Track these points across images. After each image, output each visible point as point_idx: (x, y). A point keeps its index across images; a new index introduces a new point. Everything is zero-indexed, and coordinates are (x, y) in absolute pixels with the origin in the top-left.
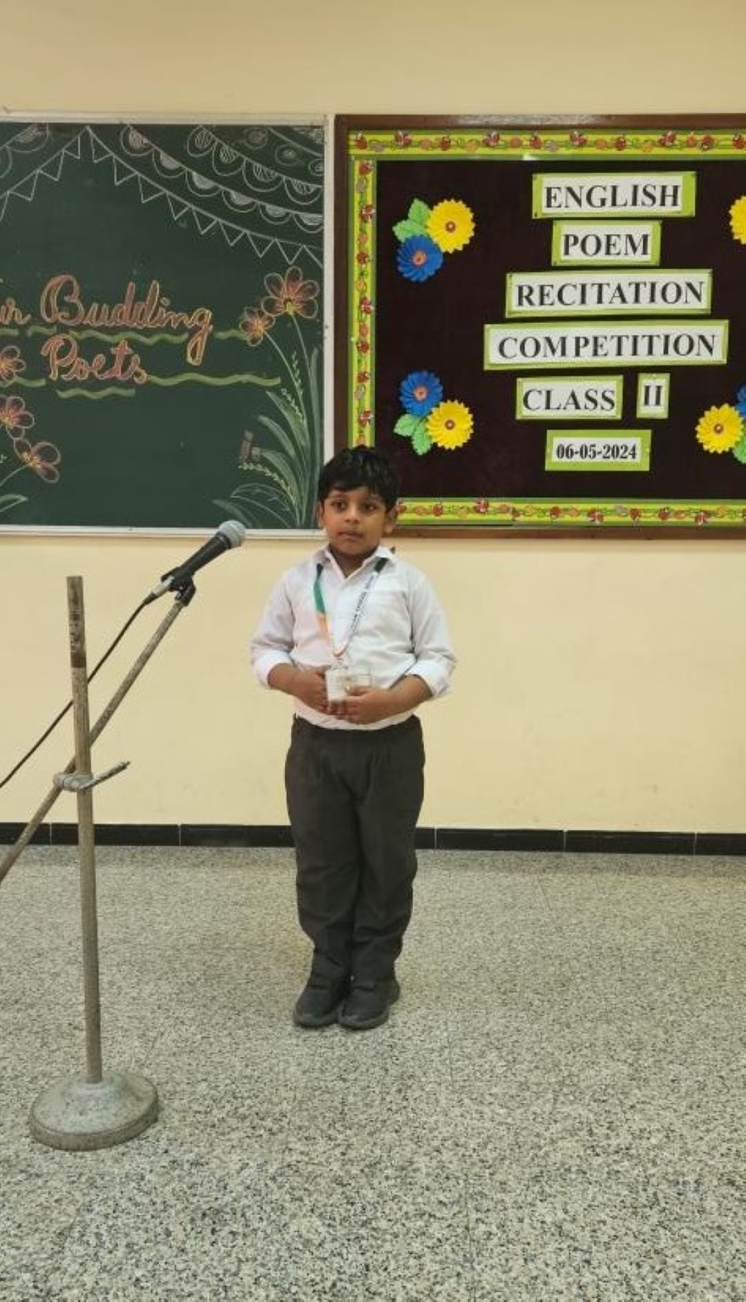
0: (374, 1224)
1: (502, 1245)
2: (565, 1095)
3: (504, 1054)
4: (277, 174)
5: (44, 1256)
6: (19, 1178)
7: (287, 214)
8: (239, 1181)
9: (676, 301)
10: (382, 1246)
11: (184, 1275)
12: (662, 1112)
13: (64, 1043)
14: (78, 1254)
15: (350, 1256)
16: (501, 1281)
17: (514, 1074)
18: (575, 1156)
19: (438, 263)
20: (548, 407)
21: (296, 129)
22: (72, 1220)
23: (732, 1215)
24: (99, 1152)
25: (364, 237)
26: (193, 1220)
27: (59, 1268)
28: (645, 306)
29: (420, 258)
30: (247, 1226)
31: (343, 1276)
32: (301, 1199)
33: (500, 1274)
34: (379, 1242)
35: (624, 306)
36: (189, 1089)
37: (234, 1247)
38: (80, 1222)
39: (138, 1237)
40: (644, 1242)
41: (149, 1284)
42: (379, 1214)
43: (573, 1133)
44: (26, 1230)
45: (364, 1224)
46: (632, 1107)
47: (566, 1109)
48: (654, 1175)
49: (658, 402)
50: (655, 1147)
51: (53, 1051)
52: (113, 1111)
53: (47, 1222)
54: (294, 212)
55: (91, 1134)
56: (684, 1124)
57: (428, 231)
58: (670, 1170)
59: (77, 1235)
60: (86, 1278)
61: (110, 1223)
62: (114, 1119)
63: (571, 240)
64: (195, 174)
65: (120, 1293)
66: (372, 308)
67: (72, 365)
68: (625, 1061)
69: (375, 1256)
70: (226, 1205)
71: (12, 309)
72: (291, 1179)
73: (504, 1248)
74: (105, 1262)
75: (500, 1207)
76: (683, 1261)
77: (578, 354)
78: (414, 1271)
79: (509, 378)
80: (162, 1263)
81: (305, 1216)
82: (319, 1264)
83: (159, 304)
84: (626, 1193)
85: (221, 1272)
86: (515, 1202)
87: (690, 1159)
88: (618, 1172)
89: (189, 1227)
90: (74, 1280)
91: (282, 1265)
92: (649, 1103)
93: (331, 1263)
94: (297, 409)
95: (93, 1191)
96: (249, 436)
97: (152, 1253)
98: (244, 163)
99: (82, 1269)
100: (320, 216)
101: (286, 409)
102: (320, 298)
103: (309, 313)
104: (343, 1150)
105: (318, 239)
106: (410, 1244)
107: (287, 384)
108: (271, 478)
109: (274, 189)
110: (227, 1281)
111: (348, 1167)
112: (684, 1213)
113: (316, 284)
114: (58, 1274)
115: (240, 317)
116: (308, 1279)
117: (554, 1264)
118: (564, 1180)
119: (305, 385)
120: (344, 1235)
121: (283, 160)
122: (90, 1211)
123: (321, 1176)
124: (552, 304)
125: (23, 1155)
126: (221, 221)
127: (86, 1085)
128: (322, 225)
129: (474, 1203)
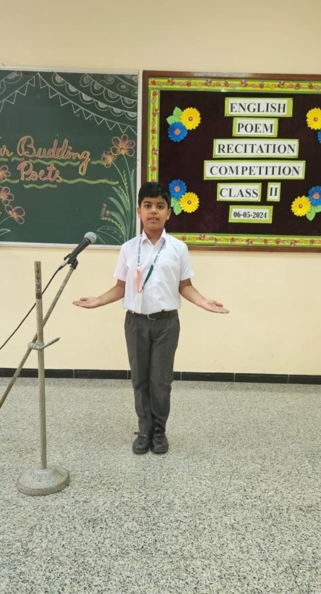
0: (158, 525)
1: (209, 532)
2: (235, 476)
3: (210, 460)
4: (118, 95)
5: (25, 536)
6: (13, 507)
7: (122, 112)
8: (103, 508)
9: (284, 152)
10: (162, 533)
11: (82, 543)
12: (273, 483)
13: (29, 455)
14: (39, 536)
15: (149, 537)
16: (209, 545)
17: (214, 468)
18: (239, 499)
19: (185, 134)
20: (230, 196)
21: (126, 76)
22: (36, 523)
23: (301, 521)
24: (46, 496)
25: (154, 123)
26: (85, 523)
27: (31, 541)
28: (271, 154)
29: (177, 132)
30: (107, 525)
31: (146, 544)
32: (128, 515)
33: (209, 543)
34: (160, 531)
35: (262, 154)
36: (82, 473)
37: (102, 533)
38: (39, 524)
39: (63, 530)
40: (266, 531)
41: (68, 547)
42: (160, 521)
43: (238, 491)
44: (17, 527)
46: (262, 481)
47: (234, 481)
48: (270, 507)
49: (276, 195)
50: (271, 496)
51: (24, 459)
52: (52, 480)
53: (26, 524)
54: (125, 111)
56: (282, 487)
57: (181, 121)
58: (277, 505)
59: (38, 529)
61: (51, 524)
62: (53, 483)
63: (241, 126)
64: (83, 94)
65: (57, 550)
66: (157, 152)
67: (30, 174)
68: (259, 464)
69: (159, 536)
70: (99, 517)
71: (5, 150)
72: (124, 507)
73: (211, 533)
74: (50, 538)
75: (209, 518)
76: (281, 538)
77: (243, 174)
78: (175, 542)
79: (214, 183)
80: (73, 539)
81: (130, 521)
82: (136, 539)
83: (68, 149)
84: (259, 513)
85: (97, 542)
86: (215, 516)
87: (285, 500)
88: (256, 505)
89: (83, 526)
90: (38, 545)
91: (122, 540)
92: (269, 479)
93: (142, 539)
94: (125, 194)
95: (44, 512)
96: (105, 205)
97: (69, 535)
98: (104, 90)
99: (41, 541)
100: (136, 113)
101: (121, 194)
102: (136, 148)
103: (131, 154)
104: (145, 496)
105: (135, 123)
106: (173, 532)
107: (121, 184)
108: (114, 224)
109: (117, 101)
110: (100, 545)
111: (147, 503)
112: (282, 520)
113: (134, 142)
114: (31, 543)
115: (102, 155)
116: (132, 545)
117: (230, 539)
118: (234, 508)
119: (129, 185)
120: (146, 528)
121: (121, 89)
122: (43, 520)
123: (136, 506)
124: (233, 152)
125: (14, 498)
126: (94, 114)
127: (41, 470)
128: (137, 117)
129: (198, 517)
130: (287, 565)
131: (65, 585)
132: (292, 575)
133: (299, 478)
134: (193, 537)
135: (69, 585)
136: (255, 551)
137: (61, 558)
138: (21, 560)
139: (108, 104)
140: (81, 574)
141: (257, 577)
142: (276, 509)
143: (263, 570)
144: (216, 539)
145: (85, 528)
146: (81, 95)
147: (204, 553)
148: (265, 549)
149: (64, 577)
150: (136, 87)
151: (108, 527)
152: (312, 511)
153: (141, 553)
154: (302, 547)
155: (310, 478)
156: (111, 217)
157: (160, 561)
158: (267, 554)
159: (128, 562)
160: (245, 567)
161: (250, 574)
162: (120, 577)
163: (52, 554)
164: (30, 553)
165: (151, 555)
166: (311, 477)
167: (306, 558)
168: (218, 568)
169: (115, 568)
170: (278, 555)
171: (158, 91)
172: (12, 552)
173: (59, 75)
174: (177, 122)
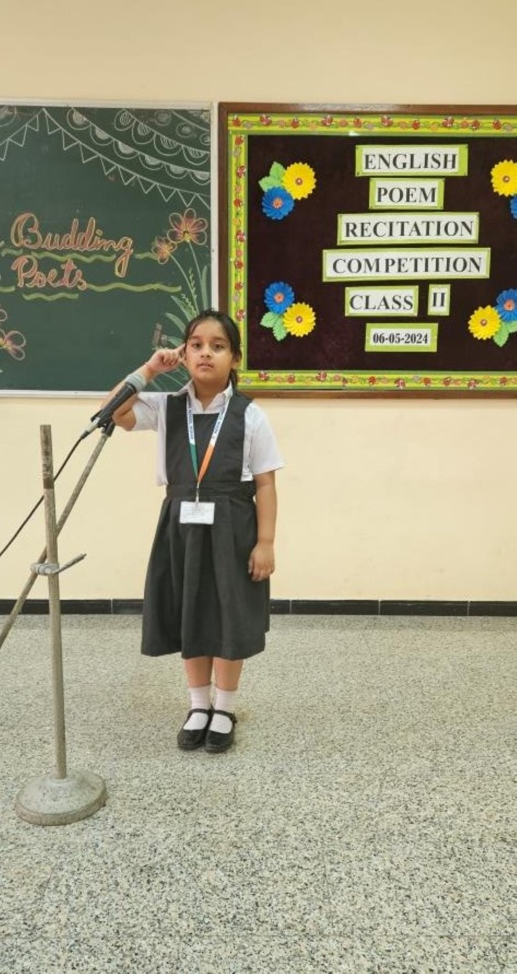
0: (260, 874)
1: (349, 887)
2: (388, 782)
4: (177, 143)
5: (30, 902)
6: (11, 847)
7: (185, 172)
8: (165, 846)
9: (455, 234)
10: (266, 889)
11: (129, 912)
12: (455, 793)
14: (54, 900)
15: (245, 897)
16: (349, 910)
18: (397, 823)
19: (291, 207)
20: (367, 307)
21: (191, 112)
22: (49, 876)
23: (505, 862)
24: (67, 827)
25: (239, 189)
26: (133, 874)
27: (41, 910)
28: (433, 238)
29: (277, 203)
30: (172, 877)
32: (209, 858)
33: (349, 906)
34: (265, 886)
35: (419, 238)
37: (163, 892)
38: (55, 877)
39: (96, 887)
40: (447, 882)
41: (105, 920)
42: (263, 867)
43: (394, 809)
44: (16, 884)
45: (253, 874)
46: (434, 790)
47: (388, 792)
48: (451, 836)
49: (442, 304)
50: (450, 817)
52: (77, 797)
53: (31, 878)
54: (190, 170)
56: (469, 800)
57: (283, 184)
58: (462, 832)
59: (53, 887)
60: (60, 916)
61: (76, 878)
62: (77, 803)
63: (383, 192)
64: (120, 143)
65: (85, 926)
66: (245, 238)
67: (33, 277)
68: (428, 758)
69: (262, 896)
70: (157, 863)
72: (201, 844)
73: (351, 888)
74: (74, 905)
75: (346, 860)
76: (473, 895)
77: (387, 270)
78: (290, 906)
79: (339, 288)
80: (114, 905)
81: (212, 870)
82: (224, 903)
83: (95, 234)
84: (432, 848)
85: (155, 909)
86: (357, 857)
87: (475, 824)
88: (426, 834)
89: (131, 879)
90: (52, 918)
91: (198, 904)
92: (445, 787)
93: (232, 902)
94: (192, 306)
95: (63, 856)
96: (159, 327)
97: (106, 898)
99: (58, 910)
100: (207, 173)
101: (185, 308)
102: (209, 231)
103: (201, 241)
104: (237, 823)
105: (207, 189)
106: (286, 887)
107: (186, 290)
109: (176, 154)
110: (160, 916)
111: (240, 835)
112: (473, 861)
113: (205, 220)
114: (40, 914)
115: (153, 243)
116: (217, 913)
117: (385, 898)
118: (390, 841)
119: (198, 292)
120: (240, 882)
122: (61, 870)
123: (222, 841)
124: (369, 236)
125: (12, 832)
126: (138, 176)
127: (56, 781)
128: (209, 179)
129: (329, 858)
130: (487, 945)
132: (495, 963)
133: (495, 783)
134: (321, 897)
136: (429, 920)
137: (93, 942)
138: (23, 946)
139: (160, 159)
140: (128, 971)
141: (435, 968)
142: (462, 840)
143: (445, 955)
144: (360, 899)
146: (117, 145)
147: (341, 925)
148: (446, 916)
150: (207, 130)
151: (174, 881)
153: (232, 928)
157: (264, 943)
158: (451, 925)
160: (413, 950)
161: (422, 964)
163: (76, 935)
164: (39, 933)
165: (250, 932)
168: (366, 954)
169: (188, 958)
170: (470, 927)
171: (243, 136)
172: (7, 932)
173: (81, 112)
174: (277, 186)
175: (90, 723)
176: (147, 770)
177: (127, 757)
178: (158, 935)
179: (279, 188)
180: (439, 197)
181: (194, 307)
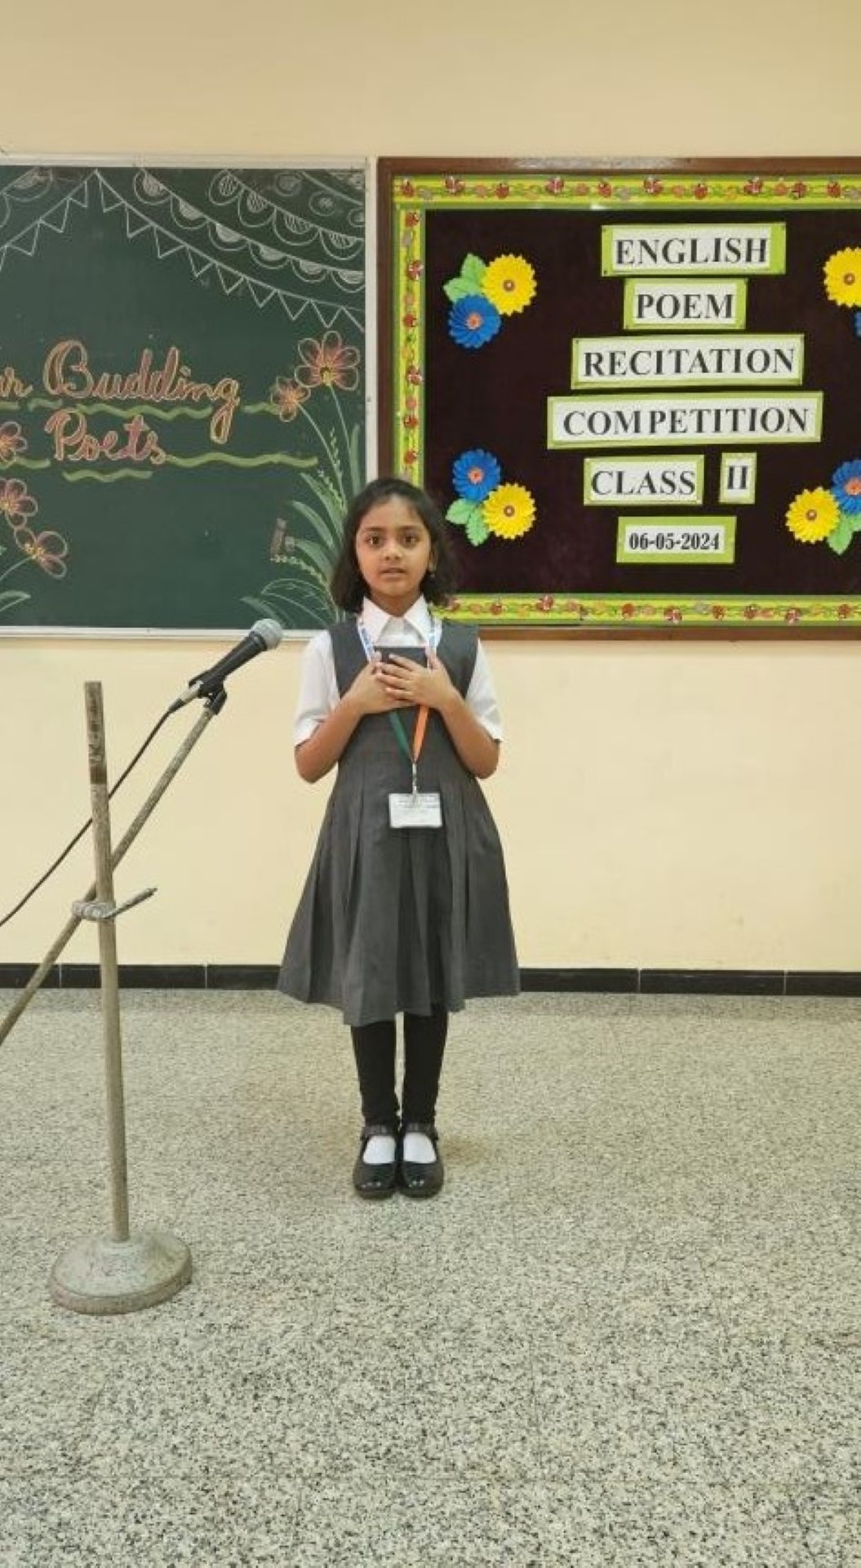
1: (571, 1409)
2: (638, 1252)
3: (572, 1210)
5: (73, 1423)
6: (41, 1343)
7: (325, 271)
8: (283, 1344)
9: (764, 369)
10: (440, 1411)
11: (225, 1442)
12: (744, 1270)
13: (85, 1201)
14: (110, 1421)
15: (406, 1422)
16: (568, 1444)
17: (583, 1231)
18: (650, 1315)
19: (494, 328)
20: (620, 491)
21: (334, 174)
22: (100, 1387)
23: (820, 1375)
24: (127, 1315)
25: (412, 299)
26: (233, 1385)
27: (88, 1436)
28: (729, 376)
29: (474, 321)
30: (293, 1391)
31: (397, 1442)
32: (351, 1363)
33: (568, 1438)
34: (437, 1406)
35: (706, 376)
36: (225, 1249)
37: (278, 1413)
38: (111, 1388)
39: (174, 1404)
40: (725, 1404)
41: (188, 1451)
42: (436, 1378)
43: (649, 1292)
44: (50, 1398)
45: (420, 1388)
46: (713, 1264)
47: (638, 1267)
48: (735, 1336)
49: (743, 486)
50: (737, 1307)
51: (73, 1211)
52: (143, 1272)
53: (73, 1389)
54: (331, 269)
55: (118, 1297)
56: (770, 1282)
57: (484, 290)
58: (755, 1330)
59: (107, 1402)
61: (143, 1389)
62: (142, 1280)
63: (647, 301)
64: (218, 225)
65: (156, 1461)
66: (421, 379)
67: (80, 443)
68: (706, 1217)
69: (433, 1421)
70: (269, 1370)
71: (11, 379)
72: (339, 1342)
73: (574, 1412)
74: (139, 1429)
75: (568, 1369)
76: (767, 1423)
77: (653, 430)
78: (477, 1436)
79: (574, 459)
80: (201, 1430)
81: (356, 1380)
82: (372, 1430)
83: (179, 374)
84: (706, 1354)
85: (265, 1438)
86: (585, 1364)
87: (776, 1318)
88: (697, 1332)
89: (229, 1393)
90: (106, 1447)
91: (332, 1431)
92: (731, 1260)
93: (386, 1428)
94: (336, 493)
95: (123, 1357)
96: (282, 524)
97: (191, 1420)
98: (274, 214)
99: (115, 1436)
100: (360, 273)
101: (323, 493)
102: (362, 367)
103: (350, 384)
104: (397, 1312)
105: (360, 300)
106: (470, 1408)
107: (325, 465)
108: (307, 572)
109: (309, 242)
110: (273, 1447)
111: (403, 1329)
112: (767, 1373)
113: (356, 349)
114: (88, 1442)
115: (271, 389)
116: (360, 1445)
117: (626, 1427)
118: (638, 1341)
119: (345, 466)
120: (399, 1400)
121: (318, 209)
122: (120, 1377)
123: (372, 1338)
124: (624, 373)
125: (44, 1320)
126: (248, 278)
127: (112, 1244)
128: (363, 282)
129: (540, 1365)
130: (783, 1498)
131: (180, 1556)
132: (795, 1525)
133: (813, 1255)
134: (525, 1423)
135: (190, 1556)
136: (694, 1459)
137: (168, 1484)
138: (60, 1488)
139: (284, 251)
140: (221, 1526)
141: (699, 1531)
142: (752, 1341)
143: (715, 1512)
144: (587, 1428)
145: (233, 1401)
146: (214, 228)
147: (554, 1466)
148: (721, 1454)
149: (175, 1535)
150: (360, 203)
151: (295, 1397)
152: (850, 1345)
153: (384, 1467)
154: (824, 1447)
155: (844, 1255)
156: (299, 553)
157: (434, 1490)
158: (727, 1468)
159: (350, 1494)
160: (666, 1503)
161: (679, 1524)
162: (328, 1534)
163: (143, 1473)
164: (85, 1468)
165: (411, 1473)
166: (847, 1250)
167: (833, 1478)
168: (593, 1508)
169: (315, 1509)
170: (758, 1471)
171: (418, 212)
172: (36, 1468)
173: (154, 175)
174: (472, 293)
175: (168, 1157)
176: (259, 1229)
177: (226, 1210)
178: (270, 1475)
179: (476, 297)
180: (737, 310)
181: (338, 489)
